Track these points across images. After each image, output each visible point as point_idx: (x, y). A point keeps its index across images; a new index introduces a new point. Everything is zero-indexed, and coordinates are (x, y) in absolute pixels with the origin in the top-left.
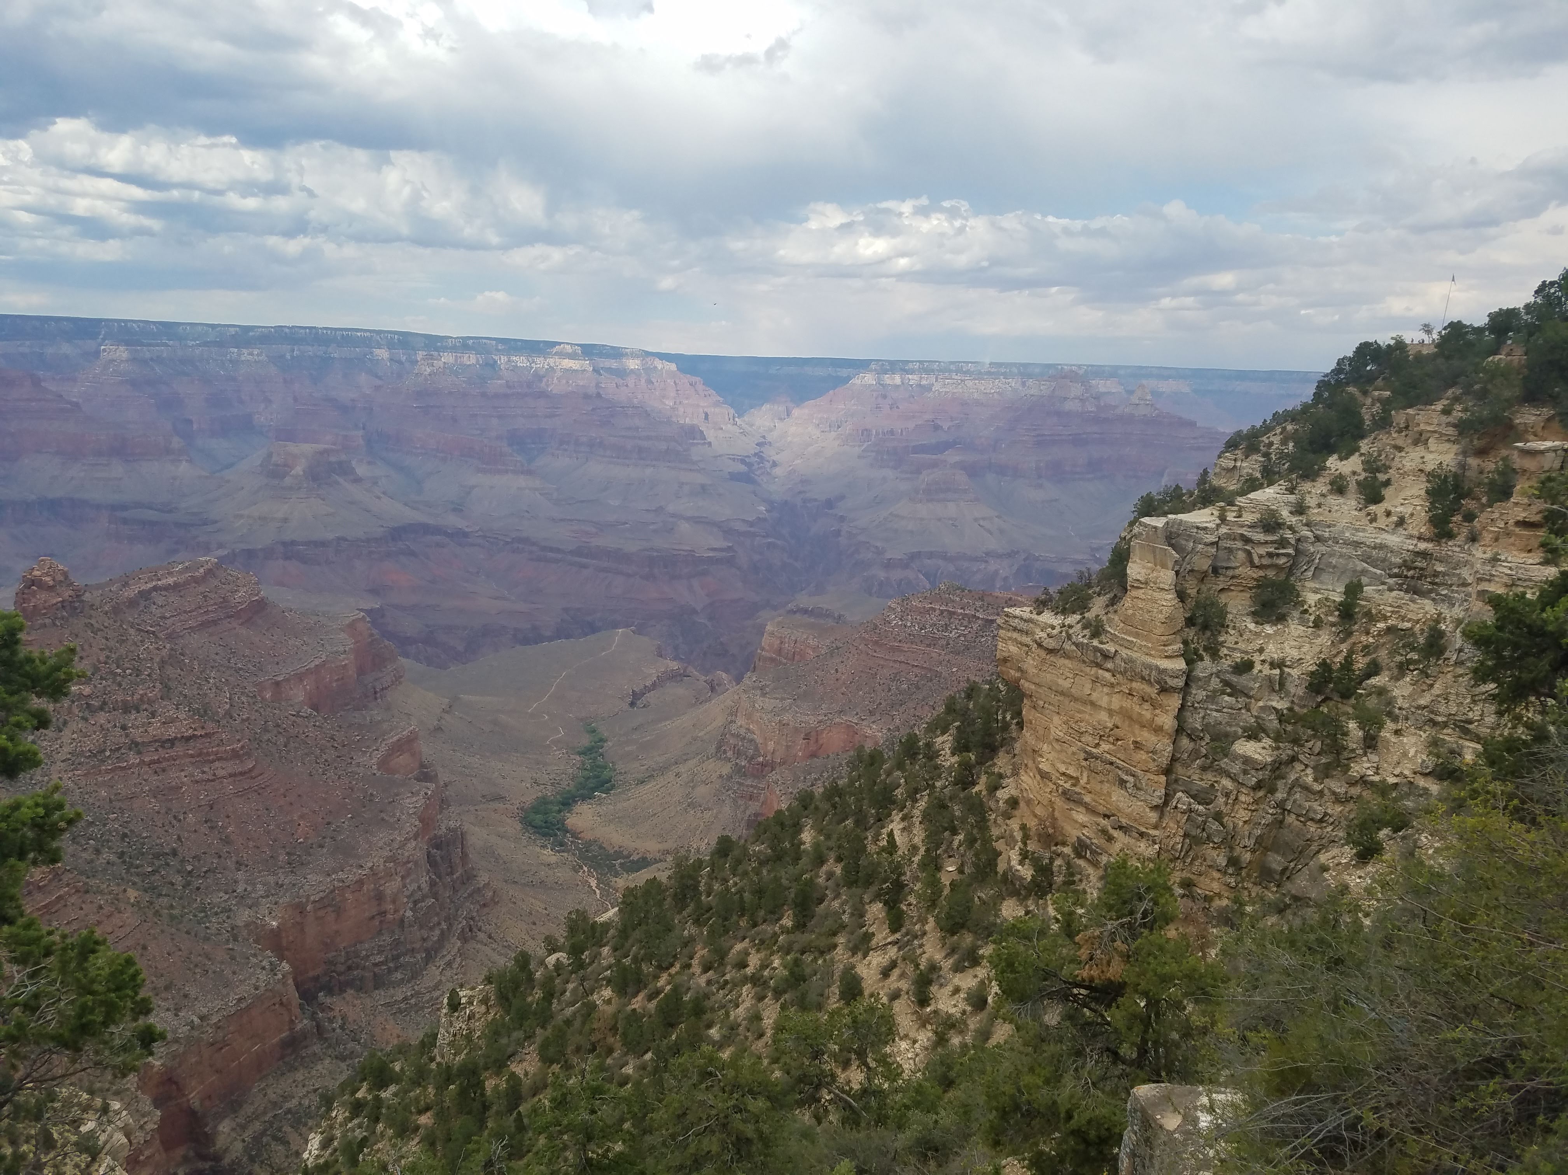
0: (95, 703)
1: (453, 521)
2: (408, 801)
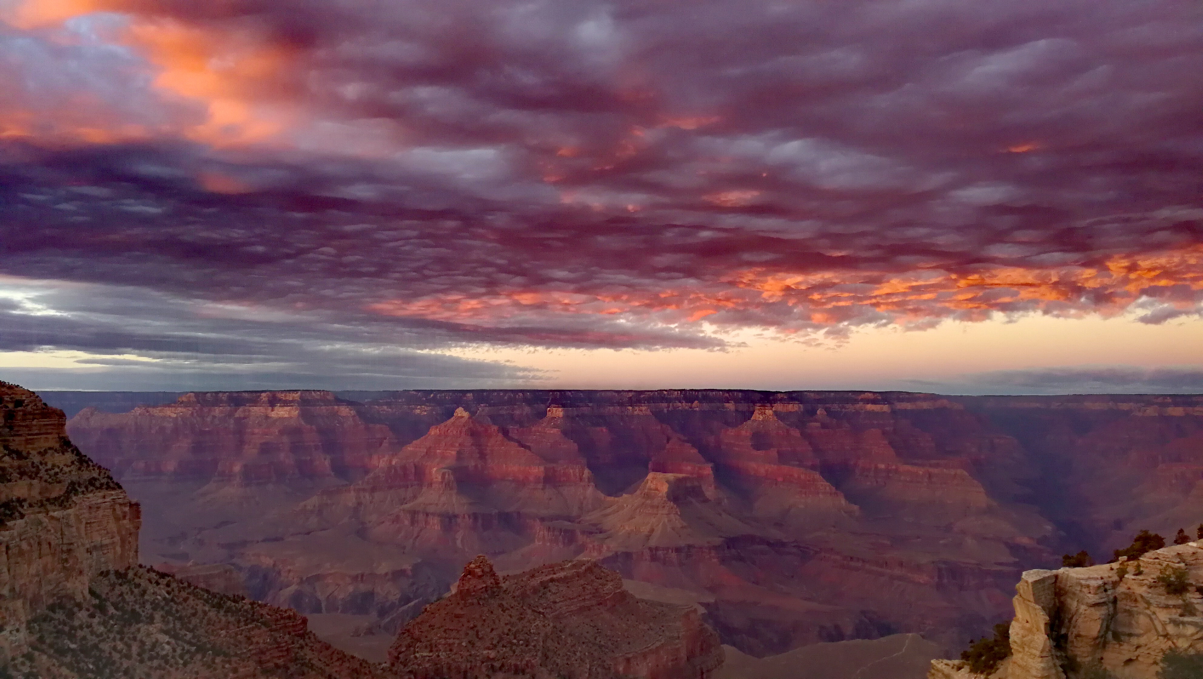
0: (497, 665)
1: (775, 534)
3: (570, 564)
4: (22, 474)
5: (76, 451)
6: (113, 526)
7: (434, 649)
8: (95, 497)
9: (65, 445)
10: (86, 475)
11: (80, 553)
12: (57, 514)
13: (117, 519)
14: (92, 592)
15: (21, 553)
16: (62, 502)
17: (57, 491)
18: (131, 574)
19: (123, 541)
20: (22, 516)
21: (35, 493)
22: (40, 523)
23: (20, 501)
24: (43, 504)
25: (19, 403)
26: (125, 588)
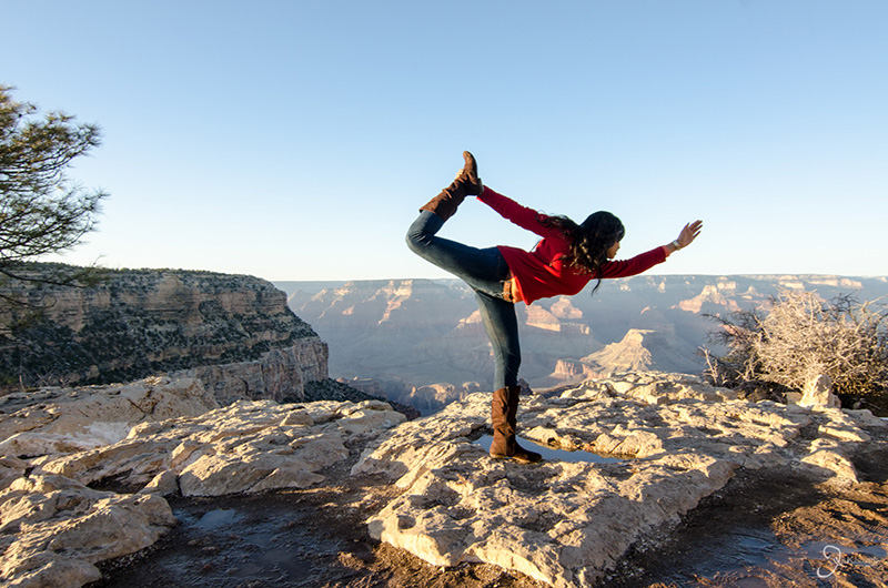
4: (267, 327)
5: (293, 314)
6: (314, 357)
8: (304, 340)
9: (288, 312)
10: (300, 328)
11: (299, 371)
12: (285, 349)
13: (316, 353)
14: (305, 392)
15: (269, 370)
16: (288, 343)
17: (285, 337)
18: (325, 383)
19: (320, 365)
20: (268, 350)
21: (274, 337)
22: (278, 354)
23: (267, 342)
24: (279, 344)
25: (263, 288)
26: (322, 391)
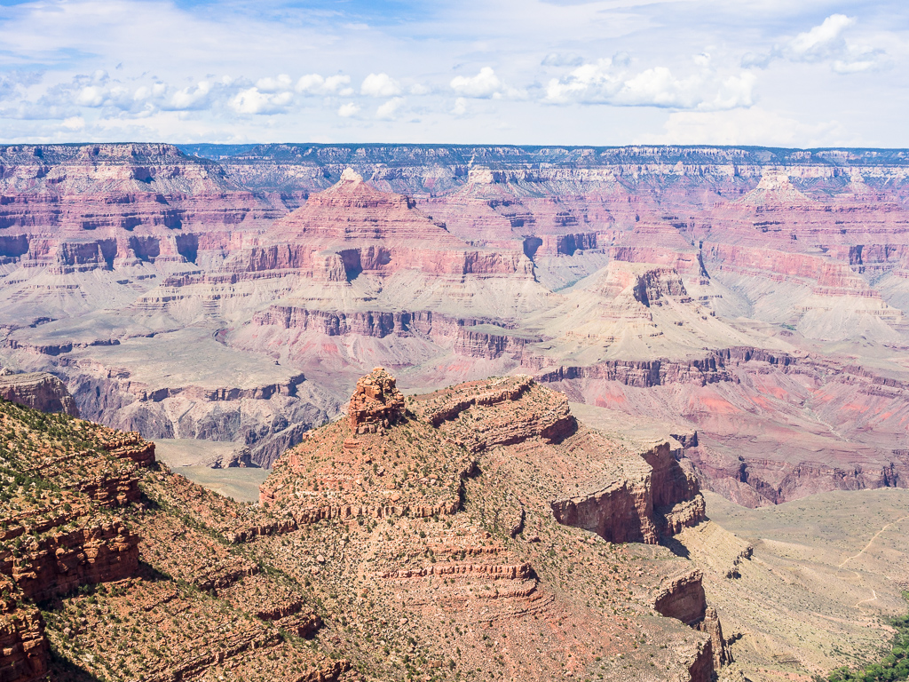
0: (401, 508)
1: (779, 345)
2: (680, 649)
3: (498, 382)
7: (320, 487)
